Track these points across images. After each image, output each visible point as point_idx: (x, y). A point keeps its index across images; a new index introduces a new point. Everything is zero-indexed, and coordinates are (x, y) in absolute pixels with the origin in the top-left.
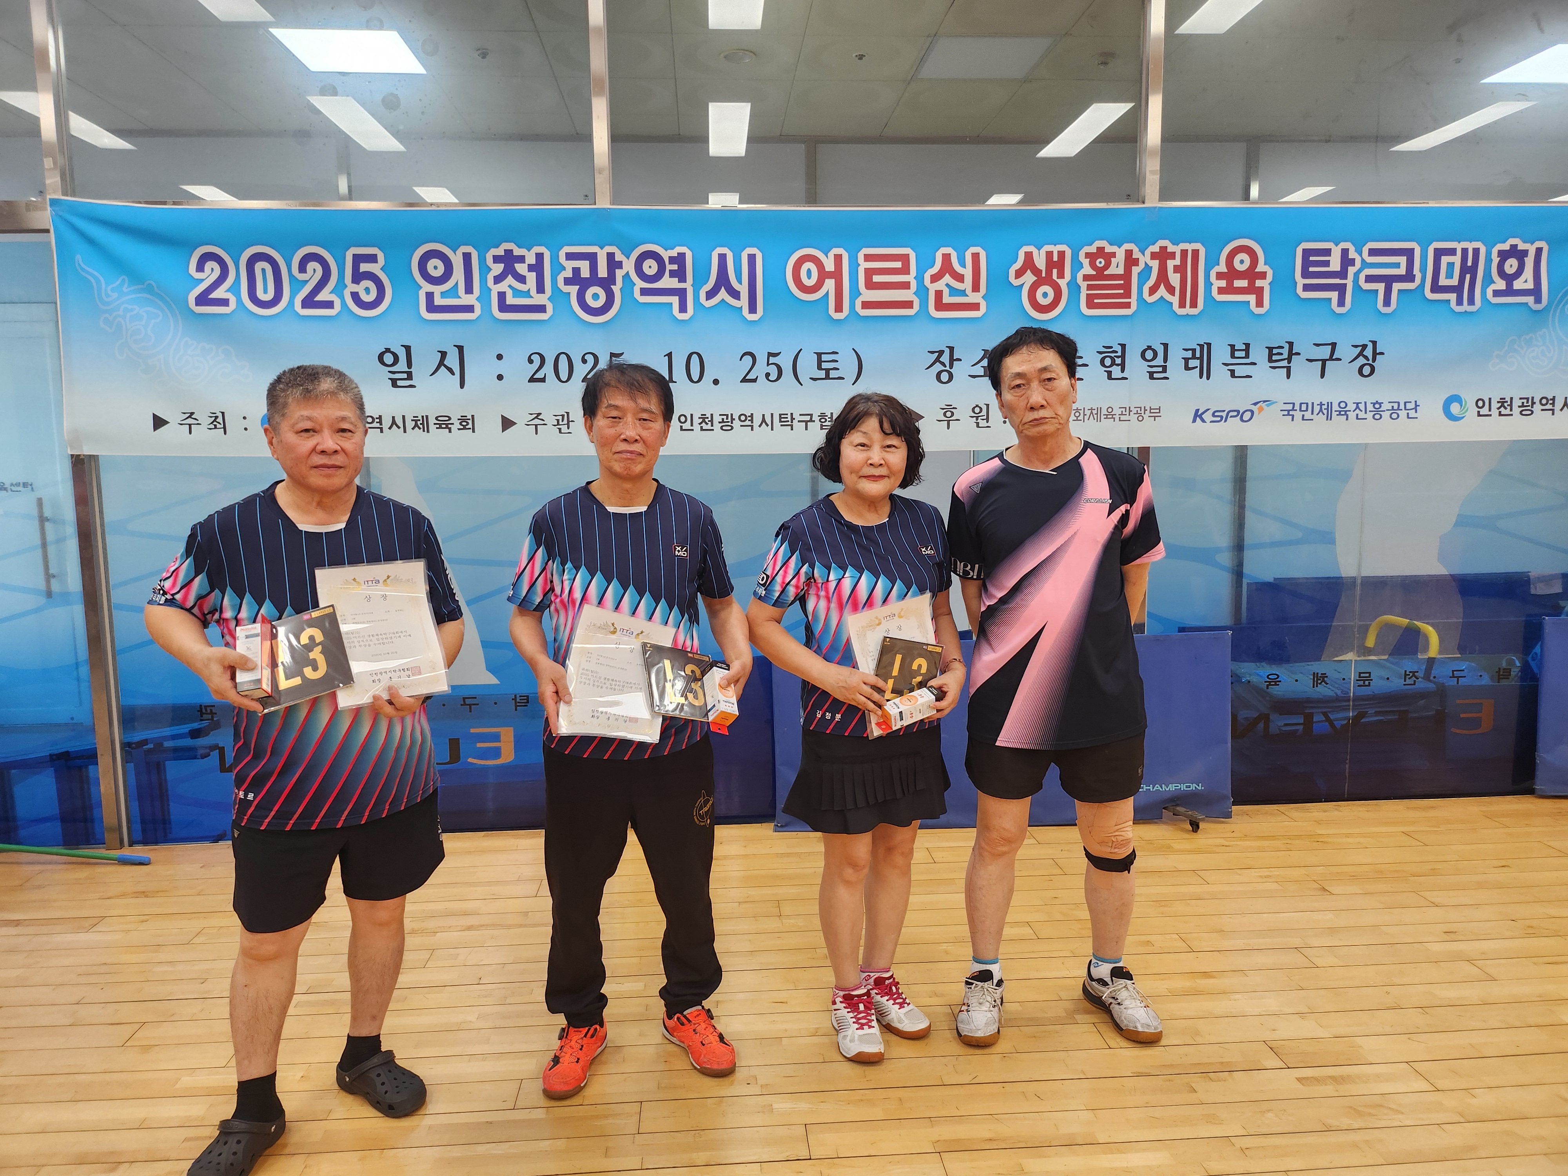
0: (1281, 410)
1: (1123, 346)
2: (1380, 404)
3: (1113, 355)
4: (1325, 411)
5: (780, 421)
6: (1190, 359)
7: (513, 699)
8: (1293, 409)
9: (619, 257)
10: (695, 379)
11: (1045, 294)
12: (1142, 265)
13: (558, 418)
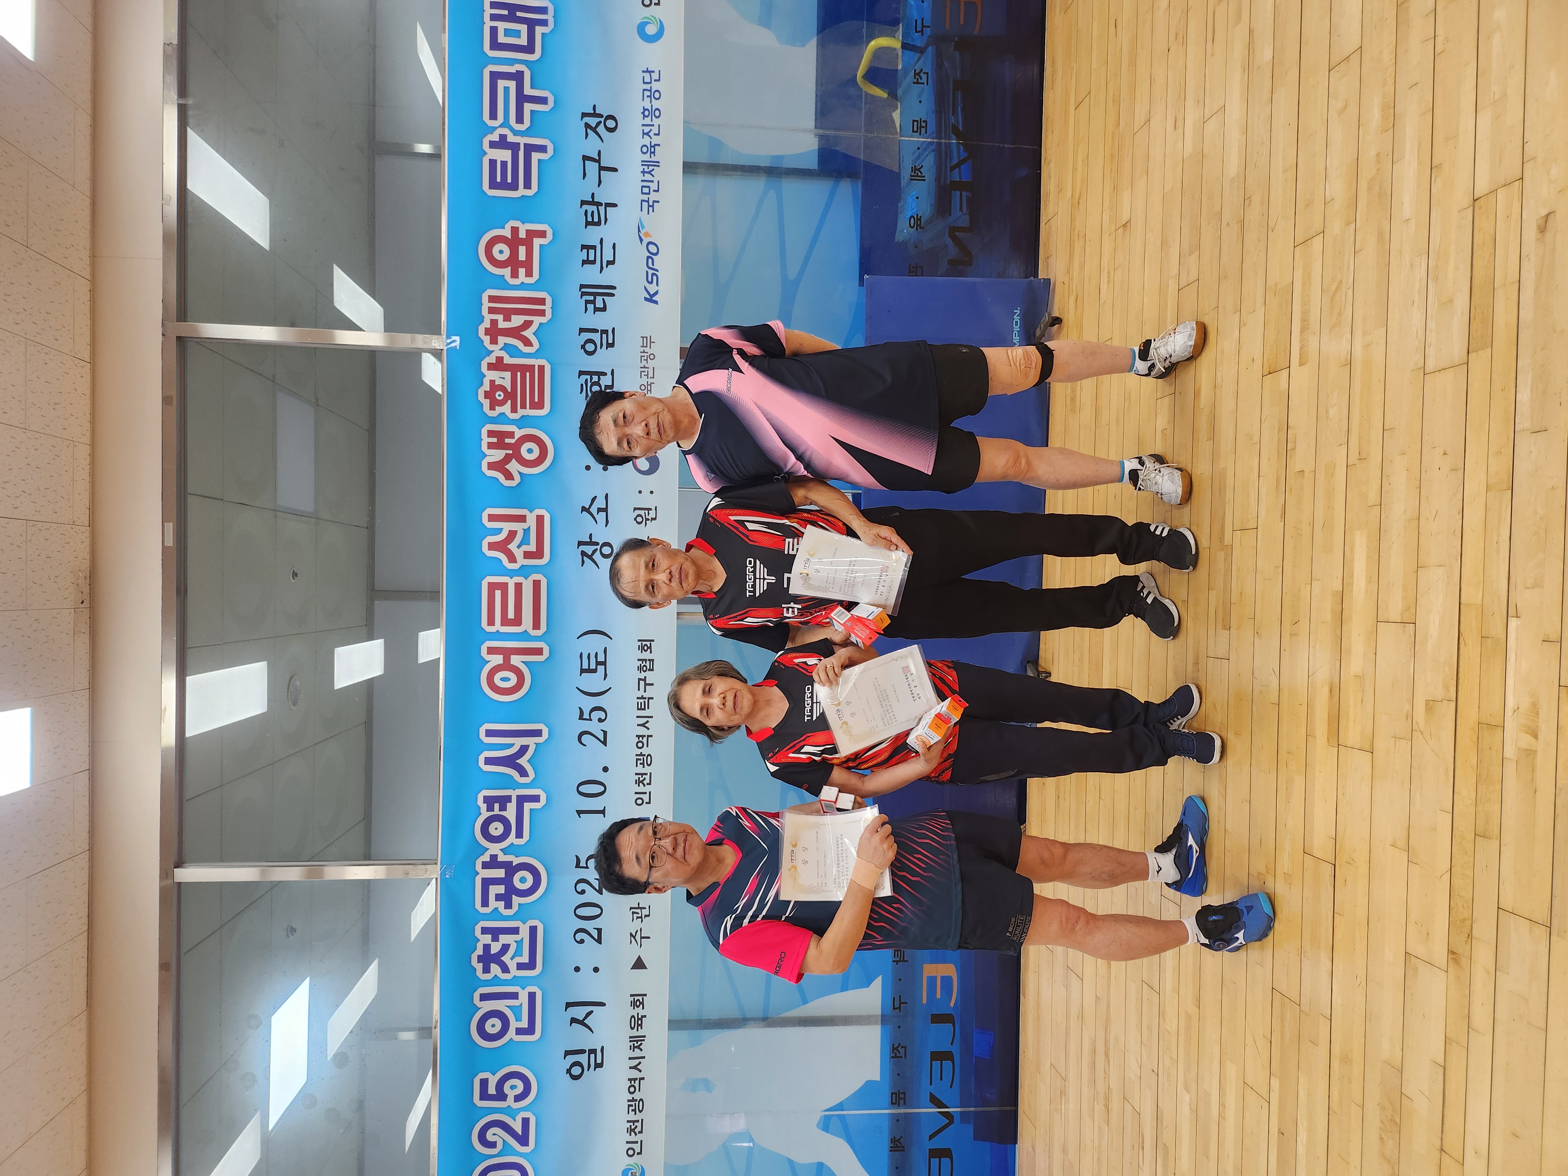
0: (648, 213)
2: (645, 110)
3: (589, 384)
4: (651, 168)
5: (644, 709)
6: (595, 306)
7: (897, 964)
8: (648, 201)
9: (486, 858)
10: (602, 789)
11: (529, 451)
12: (503, 354)
13: (635, 918)
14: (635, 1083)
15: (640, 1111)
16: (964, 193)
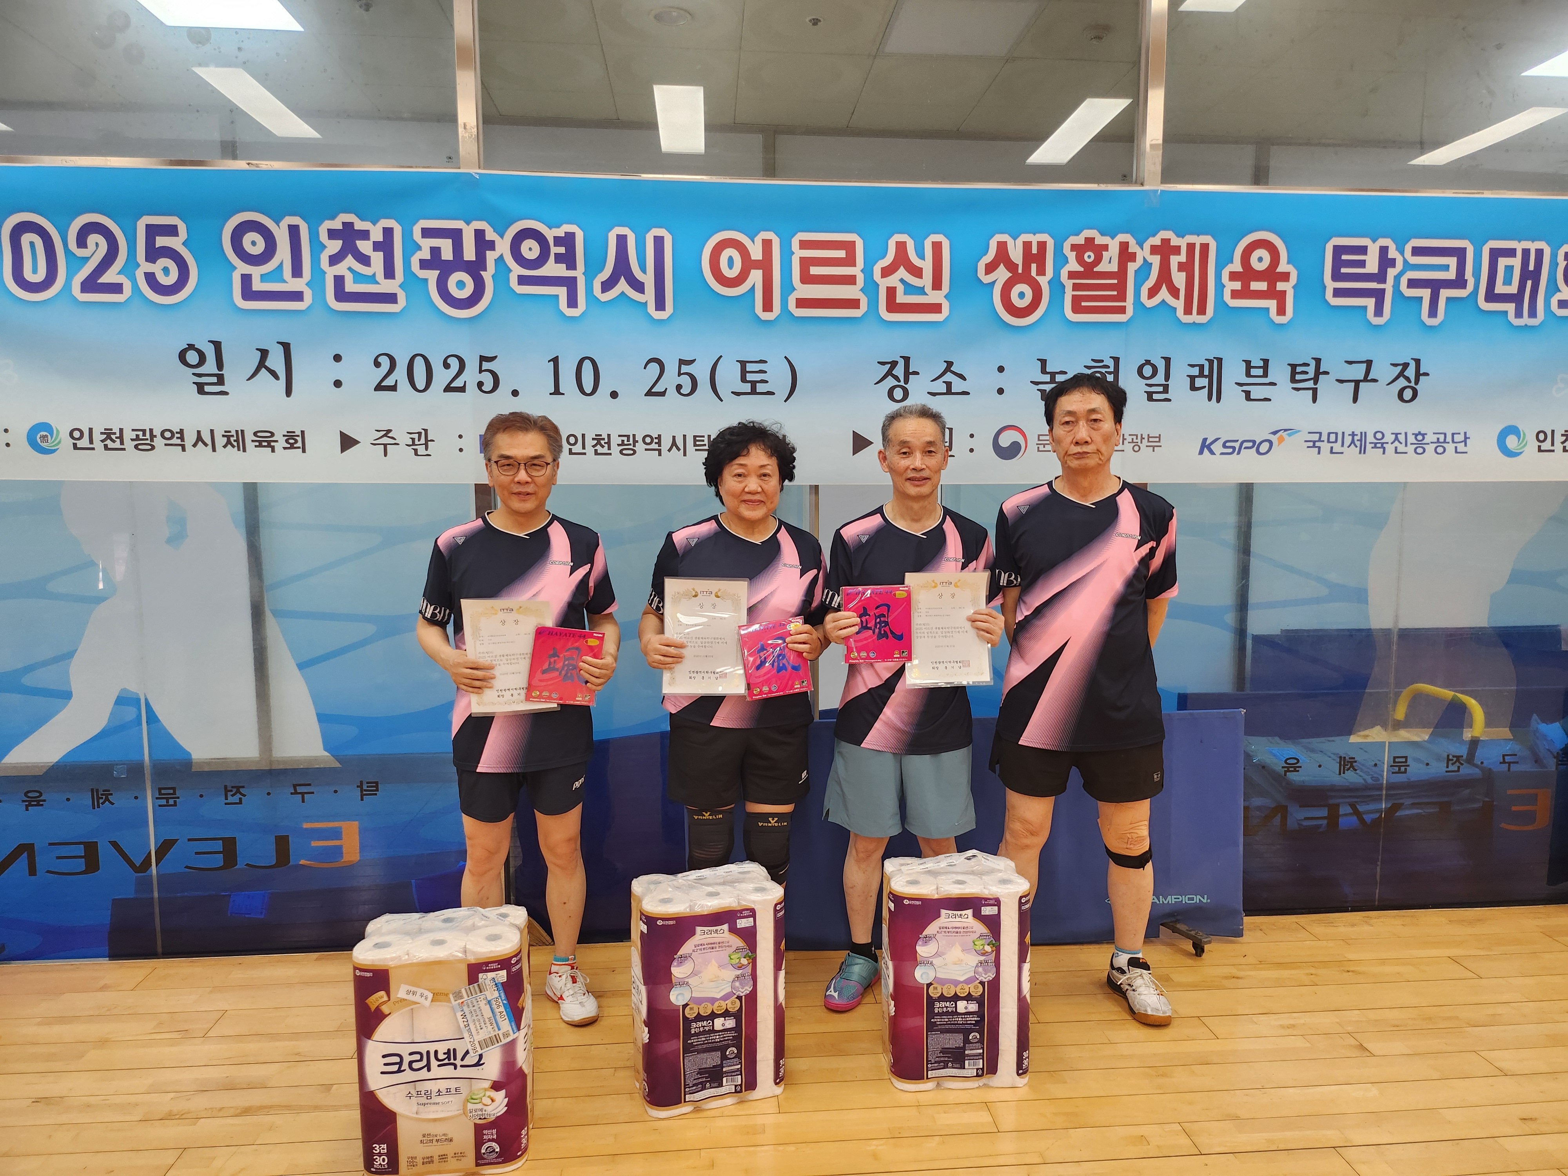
0: (1306, 441)
1: (1116, 360)
2: (1423, 435)
3: (1103, 370)
4: (1358, 443)
5: (695, 445)
6: (1197, 376)
7: (358, 786)
8: (1320, 440)
9: (490, 235)
10: (588, 391)
11: (1021, 295)
12: (1140, 261)
13: (413, 436)
14: (177, 438)
15: (136, 447)
16: (1325, 822)
